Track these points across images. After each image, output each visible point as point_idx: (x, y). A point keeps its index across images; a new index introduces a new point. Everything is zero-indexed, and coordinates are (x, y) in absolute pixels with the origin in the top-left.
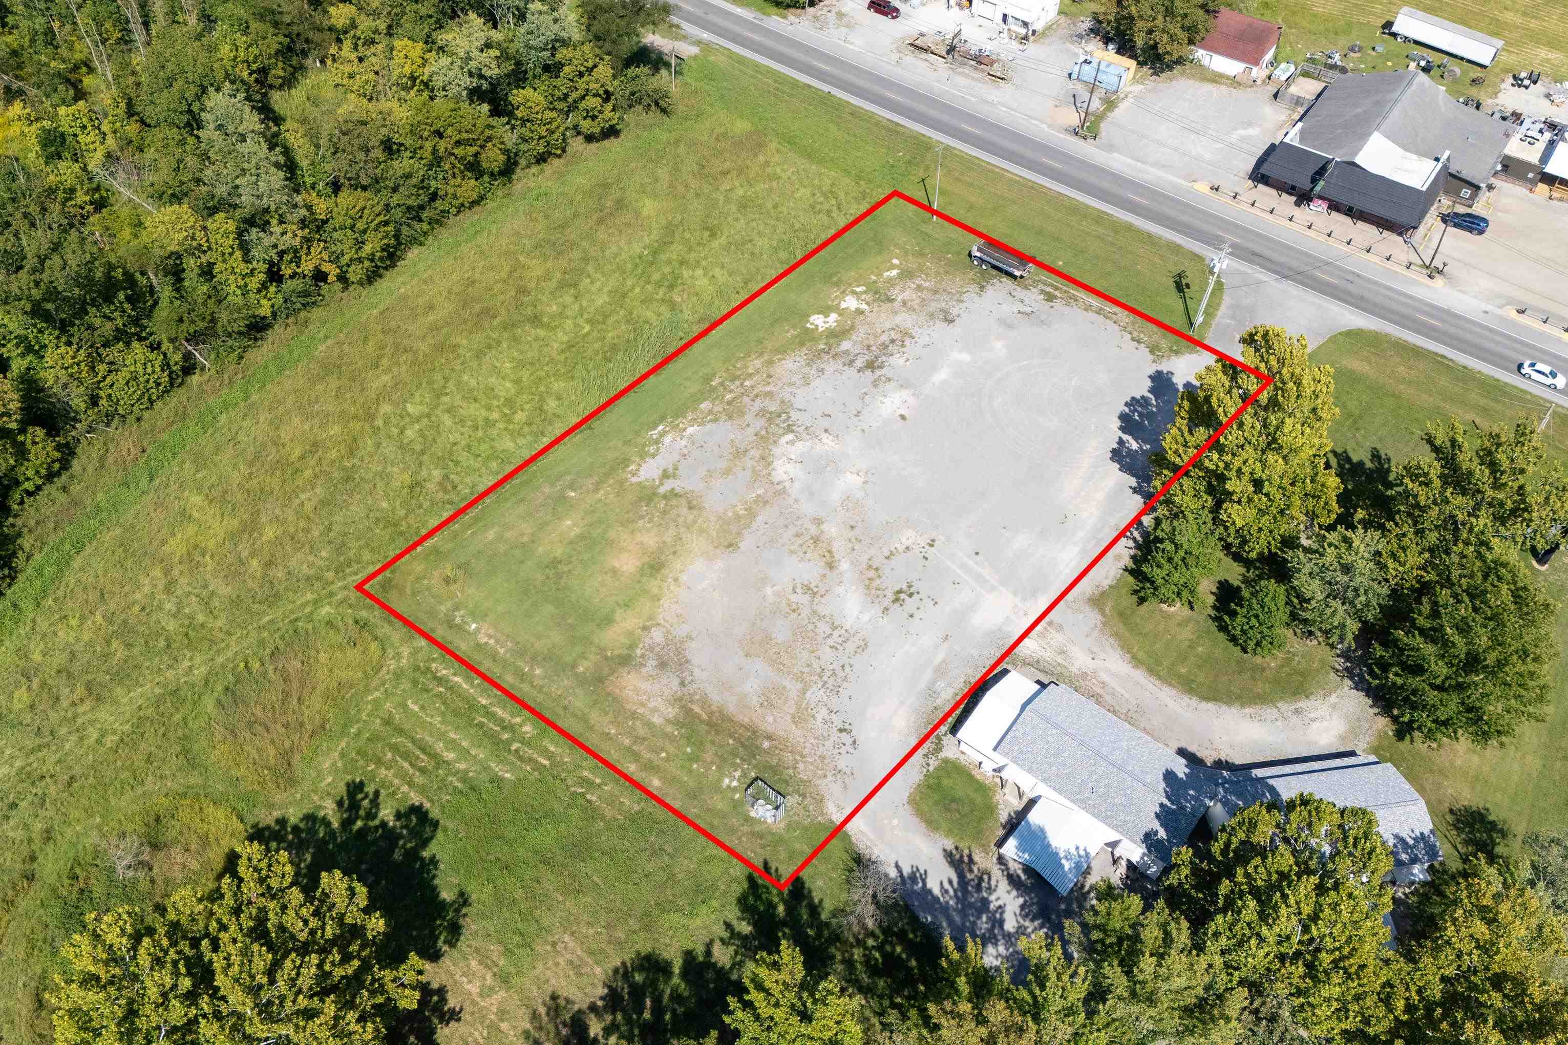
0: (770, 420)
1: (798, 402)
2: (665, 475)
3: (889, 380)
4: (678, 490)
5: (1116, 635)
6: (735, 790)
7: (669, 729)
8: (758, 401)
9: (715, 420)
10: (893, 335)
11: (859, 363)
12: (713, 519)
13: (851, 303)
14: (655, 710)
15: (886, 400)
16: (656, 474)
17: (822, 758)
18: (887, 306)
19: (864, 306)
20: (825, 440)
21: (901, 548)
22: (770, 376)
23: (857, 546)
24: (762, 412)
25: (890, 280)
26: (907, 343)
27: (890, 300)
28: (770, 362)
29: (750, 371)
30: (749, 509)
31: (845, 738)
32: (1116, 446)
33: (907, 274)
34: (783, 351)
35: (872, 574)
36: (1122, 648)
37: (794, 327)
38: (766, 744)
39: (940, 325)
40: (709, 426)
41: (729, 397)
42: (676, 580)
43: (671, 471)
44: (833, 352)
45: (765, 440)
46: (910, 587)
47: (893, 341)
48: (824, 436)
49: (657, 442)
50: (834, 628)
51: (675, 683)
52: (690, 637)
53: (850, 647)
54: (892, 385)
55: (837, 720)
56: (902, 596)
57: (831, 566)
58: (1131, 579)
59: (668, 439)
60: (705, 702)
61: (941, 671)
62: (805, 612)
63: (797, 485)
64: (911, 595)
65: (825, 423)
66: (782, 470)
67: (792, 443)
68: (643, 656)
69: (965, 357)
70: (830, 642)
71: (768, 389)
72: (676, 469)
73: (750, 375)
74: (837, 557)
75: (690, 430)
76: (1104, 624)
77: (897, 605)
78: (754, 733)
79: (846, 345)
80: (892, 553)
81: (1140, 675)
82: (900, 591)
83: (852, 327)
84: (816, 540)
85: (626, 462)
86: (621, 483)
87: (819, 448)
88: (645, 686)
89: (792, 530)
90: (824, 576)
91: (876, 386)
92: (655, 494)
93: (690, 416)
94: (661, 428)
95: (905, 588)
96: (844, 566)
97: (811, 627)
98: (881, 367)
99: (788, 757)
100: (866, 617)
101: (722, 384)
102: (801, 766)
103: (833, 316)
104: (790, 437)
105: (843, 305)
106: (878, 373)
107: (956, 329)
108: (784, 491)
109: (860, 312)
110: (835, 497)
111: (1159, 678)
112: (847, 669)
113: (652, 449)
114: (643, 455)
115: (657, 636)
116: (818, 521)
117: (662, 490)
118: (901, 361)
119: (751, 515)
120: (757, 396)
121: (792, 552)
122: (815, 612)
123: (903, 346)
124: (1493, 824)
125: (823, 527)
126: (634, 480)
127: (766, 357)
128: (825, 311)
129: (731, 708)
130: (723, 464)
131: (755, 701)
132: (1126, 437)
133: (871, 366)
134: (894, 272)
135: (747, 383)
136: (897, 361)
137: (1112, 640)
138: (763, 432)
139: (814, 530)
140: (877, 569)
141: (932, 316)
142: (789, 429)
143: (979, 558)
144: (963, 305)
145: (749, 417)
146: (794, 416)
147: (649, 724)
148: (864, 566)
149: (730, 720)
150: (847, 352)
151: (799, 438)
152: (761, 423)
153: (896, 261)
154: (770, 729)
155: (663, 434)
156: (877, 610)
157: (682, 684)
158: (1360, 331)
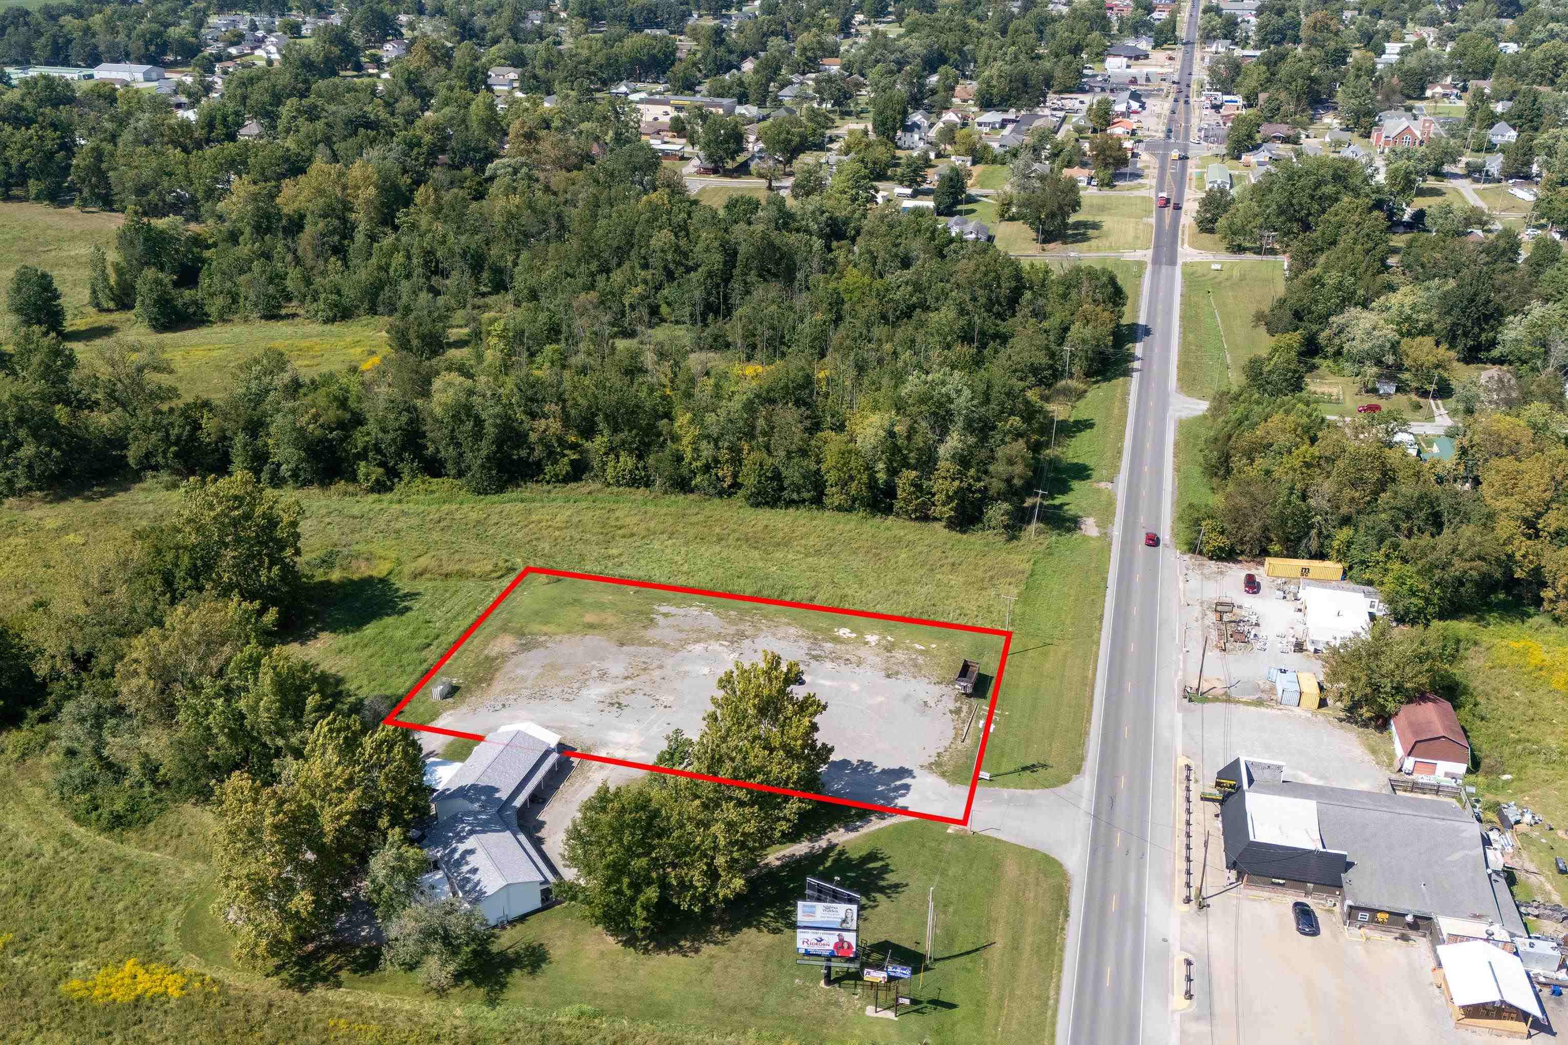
0: (736, 635)
1: (760, 640)
3: (808, 666)
4: (656, 620)
7: (484, 656)
8: (751, 628)
9: (723, 619)
10: (854, 659)
12: (640, 635)
13: (873, 639)
14: (493, 650)
16: (665, 612)
17: (482, 703)
18: (882, 651)
19: (873, 644)
20: (733, 655)
21: (657, 698)
22: (776, 627)
23: (649, 683)
24: (741, 631)
25: (911, 648)
26: (850, 665)
27: (889, 652)
28: (789, 625)
29: (776, 621)
30: (655, 644)
31: (499, 707)
33: (924, 653)
34: (804, 626)
35: (629, 692)
37: (830, 625)
39: (883, 673)
40: (716, 618)
41: (746, 618)
42: (586, 635)
43: (670, 615)
44: (817, 642)
45: (718, 637)
46: (626, 706)
47: (848, 660)
48: (736, 654)
49: (690, 607)
50: (579, 689)
51: (513, 651)
52: (547, 648)
55: (510, 702)
56: (617, 705)
57: (626, 678)
59: (695, 609)
60: (504, 662)
62: (585, 677)
63: (687, 654)
64: (619, 708)
65: (748, 653)
66: (696, 647)
67: (722, 645)
68: (527, 638)
69: (856, 688)
71: (764, 629)
72: (673, 616)
73: (772, 621)
74: (635, 679)
75: (708, 613)
77: (608, 705)
80: (649, 695)
82: (620, 704)
83: (848, 644)
84: (645, 670)
85: (667, 601)
86: (649, 604)
87: (724, 655)
88: (508, 644)
89: (648, 660)
90: (617, 678)
92: (648, 615)
93: (720, 611)
94: (701, 606)
95: (623, 705)
96: (629, 682)
97: (575, 681)
98: (817, 661)
99: (477, 693)
100: (592, 697)
101: (756, 614)
102: (473, 697)
103: (853, 636)
104: (727, 644)
105: (868, 637)
106: (811, 661)
107: (882, 681)
108: (679, 651)
109: (866, 643)
110: (686, 669)
112: (550, 698)
113: (683, 606)
114: (676, 606)
115: (543, 639)
116: (661, 667)
117: (652, 616)
118: (830, 667)
119: (650, 645)
120: (755, 626)
121: (630, 664)
122: (587, 680)
123: (846, 665)
124: (539, 966)
125: (658, 670)
126: (655, 607)
127: (793, 623)
128: (856, 632)
129: (504, 671)
130: (687, 629)
131: (511, 675)
133: (816, 657)
134: (921, 648)
135: (764, 621)
138: (724, 635)
139: (653, 667)
140: (633, 693)
141: (887, 669)
142: (733, 642)
143: (666, 725)
144: (914, 679)
145: (734, 628)
146: (747, 641)
147: (484, 651)
148: (633, 688)
149: (496, 672)
150: (821, 646)
151: (728, 647)
152: (732, 632)
153: (934, 646)
154: (495, 683)
155: (698, 607)
156: (601, 699)
157: (514, 654)
158: (1061, 865)
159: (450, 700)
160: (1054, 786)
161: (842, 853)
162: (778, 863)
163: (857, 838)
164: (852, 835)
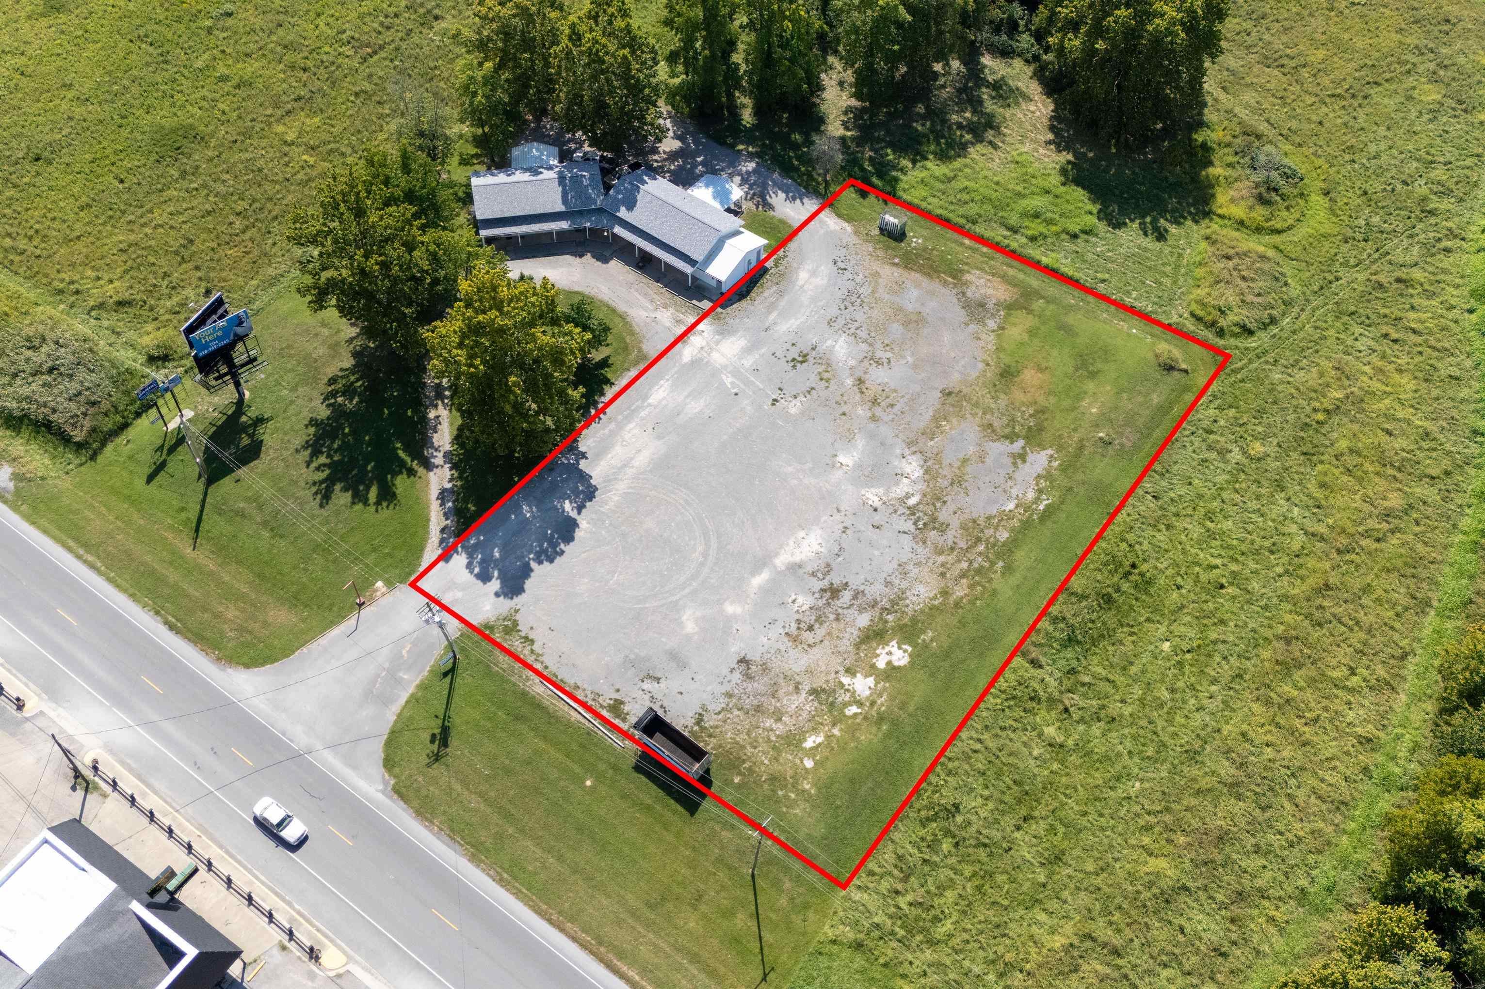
0: (934, 520)
1: (907, 541)
2: (1023, 457)
3: (813, 574)
4: (1007, 442)
5: (632, 333)
6: (914, 237)
7: (966, 268)
8: (950, 543)
9: (989, 518)
10: (808, 636)
11: (846, 596)
12: (968, 416)
13: (863, 685)
14: (979, 278)
15: (816, 548)
16: (1030, 457)
17: (857, 254)
18: (819, 682)
19: (846, 680)
20: (876, 499)
21: (801, 398)
22: (943, 574)
23: (838, 398)
24: (943, 528)
25: (814, 730)
26: (794, 625)
27: (814, 692)
28: (945, 593)
29: (964, 581)
30: (938, 427)
31: (842, 266)
32: (588, 504)
33: (793, 740)
34: (933, 611)
35: (826, 375)
36: (631, 326)
37: (926, 646)
38: (897, 260)
39: (754, 656)
40: (993, 511)
41: (981, 548)
42: (988, 364)
43: (1019, 461)
44: (876, 612)
45: (936, 498)
46: (794, 366)
47: (810, 628)
48: (877, 504)
49: (1040, 491)
50: (855, 335)
51: (969, 294)
52: (967, 324)
53: (841, 321)
54: (809, 569)
55: (847, 274)
56: (800, 359)
57: (861, 381)
58: (609, 376)
59: (1031, 495)
60: (945, 283)
61: (771, 307)
62: (879, 345)
63: (898, 451)
64: (794, 360)
65: (877, 518)
66: (913, 467)
67: (908, 496)
68: (998, 311)
69: (730, 609)
70: (857, 324)
71: (942, 559)
72: (1015, 464)
73: (963, 575)
74: (856, 388)
75: (1011, 506)
76: (641, 342)
77: (805, 352)
78: (906, 267)
79: (864, 620)
80: (809, 392)
81: (622, 308)
82: (802, 362)
83: (857, 645)
84: (875, 402)
85: (1063, 469)
86: (1060, 448)
87: (881, 491)
88: (990, 291)
89: (896, 409)
90: (865, 373)
91: (828, 565)
92: (1026, 438)
93: (1016, 523)
94: (1041, 507)
95: (799, 365)
96: (849, 382)
97: (873, 334)
98: (823, 590)
99: (880, 253)
100: (829, 343)
101: (993, 564)
102: (871, 249)
103: (881, 664)
104: (912, 501)
105: (871, 681)
106: (825, 583)
107: (736, 649)
108: (910, 444)
109: (850, 671)
110: (860, 442)
111: (608, 307)
112: (843, 307)
113: (1043, 483)
114: (1048, 476)
115: (991, 324)
116: (874, 418)
117: (1021, 443)
118: (801, 600)
119: (936, 419)
120: (952, 549)
121: (895, 391)
122: (871, 345)
123: (799, 621)
125: (869, 414)
126: (1050, 452)
127: (951, 600)
128: (892, 671)
129: (925, 282)
130: (969, 469)
131: (908, 284)
132: (573, 514)
133: (834, 592)
134: (809, 743)
135: (965, 565)
136: (805, 601)
137: (637, 330)
138: (938, 505)
139: (878, 411)
140: (821, 379)
141: (765, 668)
142: (912, 510)
143: (735, 390)
144: (727, 687)
145: (955, 522)
146: (909, 526)
147: (982, 269)
148: (832, 382)
149: (925, 274)
150: (861, 610)
151: (902, 500)
152: (943, 515)
153: (809, 764)
154: (895, 269)
155: (1037, 500)
156: (821, 348)
157: (964, 294)
158: (247, 666)
159: (877, 232)
160: (388, 744)
161: (411, 472)
162: (432, 414)
163: (427, 494)
164: (434, 492)
